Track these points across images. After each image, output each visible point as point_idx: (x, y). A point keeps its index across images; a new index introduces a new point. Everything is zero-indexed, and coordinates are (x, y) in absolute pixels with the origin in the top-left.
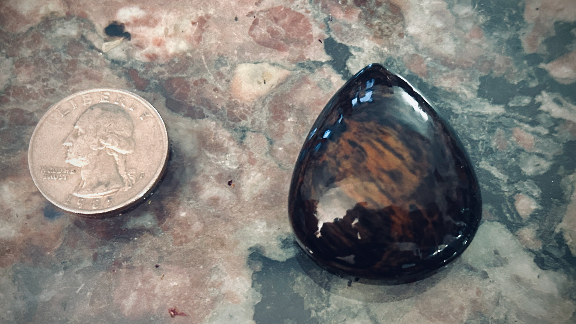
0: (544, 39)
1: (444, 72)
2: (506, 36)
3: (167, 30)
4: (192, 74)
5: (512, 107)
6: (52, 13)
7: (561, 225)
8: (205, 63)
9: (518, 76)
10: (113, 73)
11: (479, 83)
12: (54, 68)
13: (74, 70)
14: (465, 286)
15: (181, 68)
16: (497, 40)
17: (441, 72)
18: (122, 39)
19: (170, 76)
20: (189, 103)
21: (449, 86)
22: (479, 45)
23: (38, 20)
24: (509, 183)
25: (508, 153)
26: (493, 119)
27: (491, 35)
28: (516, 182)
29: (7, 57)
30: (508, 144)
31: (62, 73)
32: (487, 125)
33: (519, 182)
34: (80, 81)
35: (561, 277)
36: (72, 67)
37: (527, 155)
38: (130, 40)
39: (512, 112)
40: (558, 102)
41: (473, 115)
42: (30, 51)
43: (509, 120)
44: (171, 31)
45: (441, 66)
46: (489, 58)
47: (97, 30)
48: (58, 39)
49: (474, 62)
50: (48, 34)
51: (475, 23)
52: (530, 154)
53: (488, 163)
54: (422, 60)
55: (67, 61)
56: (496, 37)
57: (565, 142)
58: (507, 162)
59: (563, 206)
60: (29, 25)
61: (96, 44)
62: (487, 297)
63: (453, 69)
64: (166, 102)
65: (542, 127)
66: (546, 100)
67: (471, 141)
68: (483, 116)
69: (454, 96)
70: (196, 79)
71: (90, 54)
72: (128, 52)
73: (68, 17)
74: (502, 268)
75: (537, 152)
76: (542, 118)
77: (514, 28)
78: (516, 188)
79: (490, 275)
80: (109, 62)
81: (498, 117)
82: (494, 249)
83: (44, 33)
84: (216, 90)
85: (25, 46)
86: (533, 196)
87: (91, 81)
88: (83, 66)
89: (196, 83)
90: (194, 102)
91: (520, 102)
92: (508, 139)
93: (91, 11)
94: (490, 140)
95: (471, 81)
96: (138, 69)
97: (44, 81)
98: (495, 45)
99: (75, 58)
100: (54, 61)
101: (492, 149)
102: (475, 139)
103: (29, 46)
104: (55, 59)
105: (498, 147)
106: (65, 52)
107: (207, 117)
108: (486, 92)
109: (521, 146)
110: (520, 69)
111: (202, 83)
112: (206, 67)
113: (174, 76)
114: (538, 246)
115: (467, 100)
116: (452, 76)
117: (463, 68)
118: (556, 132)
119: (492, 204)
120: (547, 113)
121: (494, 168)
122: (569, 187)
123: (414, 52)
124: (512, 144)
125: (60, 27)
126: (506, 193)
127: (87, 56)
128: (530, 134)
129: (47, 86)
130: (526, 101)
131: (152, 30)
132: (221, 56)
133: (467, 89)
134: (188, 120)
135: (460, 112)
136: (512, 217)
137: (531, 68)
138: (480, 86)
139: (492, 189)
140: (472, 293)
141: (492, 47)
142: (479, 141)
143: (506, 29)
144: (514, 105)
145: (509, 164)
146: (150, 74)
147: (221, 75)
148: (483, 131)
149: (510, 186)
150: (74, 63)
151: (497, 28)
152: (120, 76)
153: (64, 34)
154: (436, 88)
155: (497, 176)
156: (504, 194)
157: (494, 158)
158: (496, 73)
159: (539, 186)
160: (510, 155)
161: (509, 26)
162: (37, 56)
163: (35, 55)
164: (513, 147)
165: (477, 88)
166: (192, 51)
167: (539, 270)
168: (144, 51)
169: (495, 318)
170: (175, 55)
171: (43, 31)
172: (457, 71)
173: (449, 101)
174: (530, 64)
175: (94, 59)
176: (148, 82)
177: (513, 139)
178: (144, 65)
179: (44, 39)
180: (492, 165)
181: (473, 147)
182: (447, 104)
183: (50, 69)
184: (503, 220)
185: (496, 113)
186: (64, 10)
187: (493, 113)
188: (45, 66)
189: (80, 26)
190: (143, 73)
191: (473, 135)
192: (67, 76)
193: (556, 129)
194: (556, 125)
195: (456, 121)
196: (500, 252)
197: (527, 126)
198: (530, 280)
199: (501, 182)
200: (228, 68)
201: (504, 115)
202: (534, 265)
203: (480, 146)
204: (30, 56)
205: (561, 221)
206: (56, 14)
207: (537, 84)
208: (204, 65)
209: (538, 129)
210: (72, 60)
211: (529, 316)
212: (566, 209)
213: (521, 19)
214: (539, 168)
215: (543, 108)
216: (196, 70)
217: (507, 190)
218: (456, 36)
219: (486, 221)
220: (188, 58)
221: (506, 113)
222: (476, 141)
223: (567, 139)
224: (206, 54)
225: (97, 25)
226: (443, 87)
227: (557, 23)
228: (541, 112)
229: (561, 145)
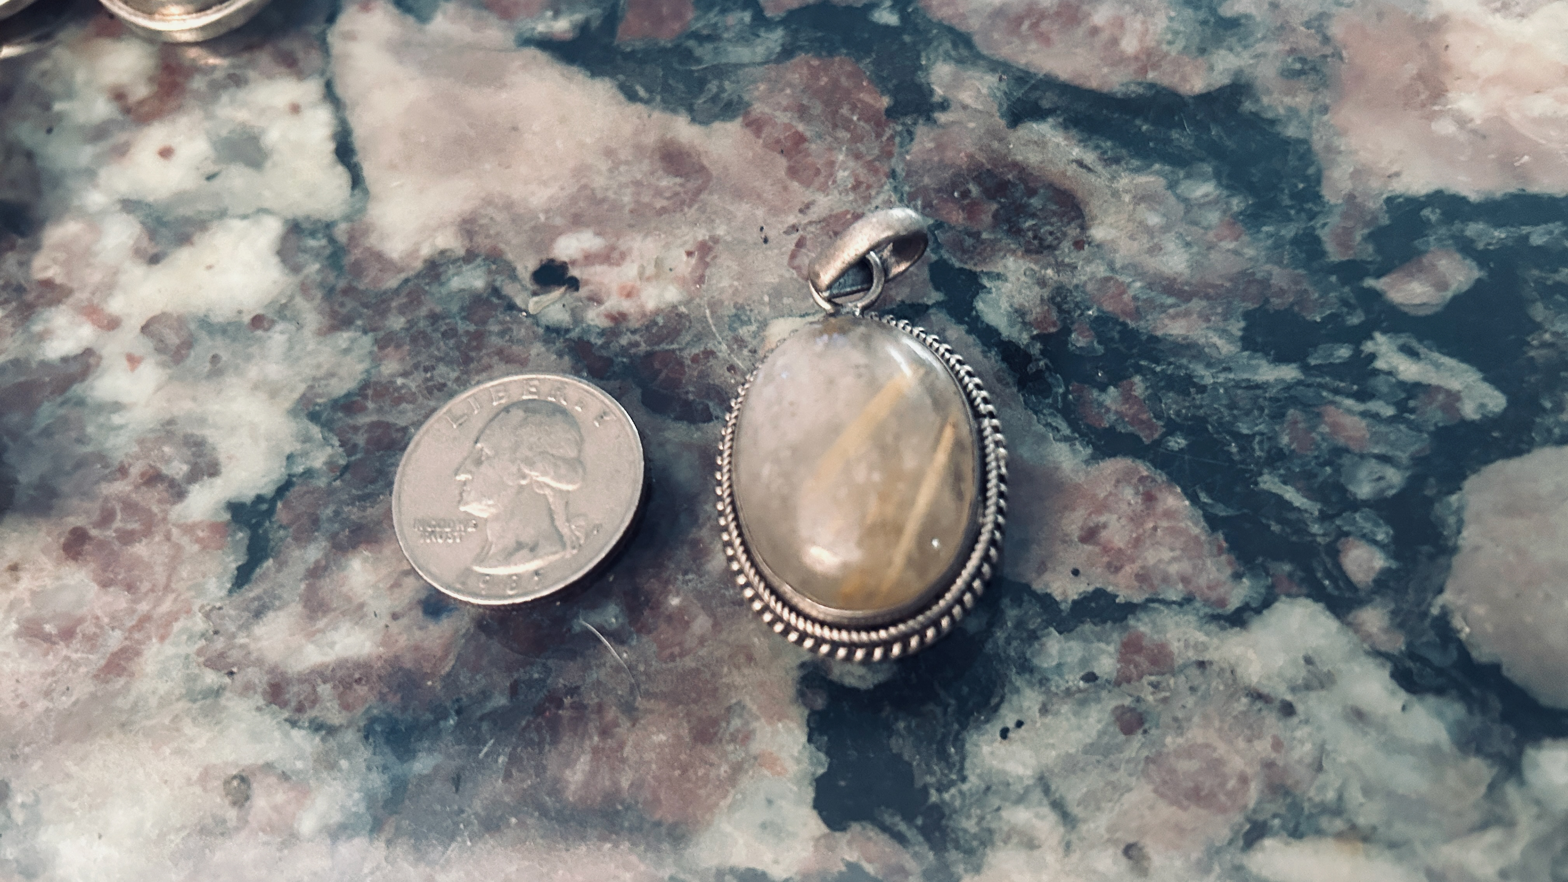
0: (1366, 231)
1: (1171, 306)
2: (1289, 231)
3: (642, 268)
4: (688, 344)
5: (1315, 366)
6: (442, 252)
7: (1441, 600)
8: (710, 321)
9: (1322, 305)
10: (548, 350)
11: (1242, 324)
12: (443, 347)
13: (478, 348)
14: (1248, 732)
15: (669, 333)
16: (1270, 242)
17: (1163, 308)
18: (563, 289)
19: (648, 348)
20: (683, 396)
21: (1183, 332)
22: (1236, 252)
23: (418, 265)
24: (1324, 517)
25: (1316, 457)
26: (1278, 392)
27: (1259, 231)
28: (1339, 515)
29: (365, 332)
30: (1313, 438)
31: (458, 354)
32: (1267, 403)
33: (1344, 515)
34: (489, 367)
35: (1456, 710)
36: (475, 344)
37: (1356, 459)
38: (577, 289)
39: (1316, 376)
40: (1411, 353)
41: (1237, 385)
42: (402, 320)
43: (1310, 392)
44: (650, 270)
45: (1164, 297)
46: (1259, 276)
47: (520, 277)
48: (451, 295)
49: (1228, 284)
50: (434, 289)
51: (1224, 212)
52: (1362, 457)
53: (1276, 480)
54: (1123, 288)
55: (467, 333)
56: (1269, 236)
57: (1432, 428)
58: (1315, 476)
59: (1442, 560)
60: (403, 276)
61: (519, 301)
62: (1296, 755)
63: (1189, 300)
64: (643, 395)
65: (1381, 403)
66: (1383, 349)
67: (1237, 436)
68: (1258, 386)
69: (1194, 352)
70: (695, 351)
71: (508, 318)
72: (574, 312)
73: (470, 257)
74: (1323, 693)
75: (1376, 451)
76: (1381, 384)
77: (1303, 215)
78: (1339, 527)
79: (1300, 708)
80: (541, 331)
81: (1289, 387)
82: (1301, 655)
83: (427, 288)
84: (732, 368)
85: (394, 311)
86: (1375, 542)
87: (509, 366)
88: (496, 341)
89: (695, 359)
90: (693, 392)
91: (1332, 355)
92: (1313, 428)
93: (508, 243)
94: (1276, 432)
95: (1226, 320)
96: (593, 340)
97: (426, 370)
98: (1268, 248)
99: (482, 328)
100: (444, 335)
101: (1281, 450)
102: (1245, 431)
103: (402, 311)
104: (446, 331)
105: (1293, 447)
106: (464, 318)
107: (717, 418)
108: (1259, 340)
109: (1341, 442)
110: (1324, 293)
111: (707, 358)
112: (714, 329)
113: (657, 348)
114: (1397, 644)
115: (1222, 357)
116: (1187, 314)
117: (1207, 297)
118: (1412, 411)
119: (1291, 561)
120: (1390, 373)
121: (1289, 488)
122: (1452, 520)
123: (1108, 274)
124: (1323, 439)
125: (454, 275)
126: (1319, 539)
127: (501, 323)
128: (1357, 418)
129: (431, 379)
130: (1344, 352)
131: (616, 269)
132: (739, 308)
133: (1220, 337)
134: (682, 426)
135: (1209, 380)
136: (1337, 587)
137: (1347, 289)
138: (1244, 329)
139: (1288, 530)
140: (1263, 747)
141: (1263, 253)
142: (1253, 436)
143: (1289, 219)
144: (1319, 362)
145: (1320, 479)
146: (614, 347)
147: (741, 342)
148: (1260, 416)
149: (1326, 524)
150: (479, 337)
151: (1270, 217)
152: (560, 355)
153: (463, 287)
154: (1156, 337)
155: (1297, 504)
156: (1315, 541)
157: (1289, 469)
158: (1276, 302)
159: (1389, 521)
160: (1321, 460)
161: (1293, 212)
162: (415, 329)
163: (412, 327)
164: (1324, 445)
165: (1240, 334)
166: (687, 303)
167: (1403, 696)
168: (602, 308)
169: (1317, 799)
170: (658, 312)
171: (428, 284)
172: (1197, 304)
173: (1184, 361)
174: (1344, 282)
175: (514, 327)
176: (609, 362)
177: (1324, 429)
178: (603, 333)
179: (428, 297)
180: (1285, 483)
181: (1242, 449)
182: (1180, 367)
183: (439, 349)
184: (1317, 594)
185: (1283, 381)
186: (463, 246)
187: (1276, 380)
188: (429, 343)
189: (490, 272)
190: (602, 347)
191: (1240, 424)
192: (467, 360)
193: (1412, 403)
194: (1410, 398)
195: (1202, 398)
196: (1316, 660)
197: (1349, 402)
198: (1385, 717)
199: (1307, 515)
200: (753, 328)
201: (1299, 383)
202: (1392, 685)
203: (1257, 447)
204: (402, 329)
205: (1441, 591)
206: (448, 254)
207: (1363, 318)
208: (709, 326)
209: (1375, 406)
210: (476, 331)
211: (1390, 794)
212: (1449, 567)
213: (1317, 197)
214: (1383, 484)
215: (1380, 364)
216: (695, 336)
217: (1321, 532)
218: (1189, 239)
219: (1283, 598)
220: (680, 316)
221: (1303, 377)
222: (1247, 436)
223: (1436, 424)
224: (714, 305)
225: (520, 268)
226: (1171, 335)
227: (1389, 200)
228: (1376, 372)
229: (1425, 436)
